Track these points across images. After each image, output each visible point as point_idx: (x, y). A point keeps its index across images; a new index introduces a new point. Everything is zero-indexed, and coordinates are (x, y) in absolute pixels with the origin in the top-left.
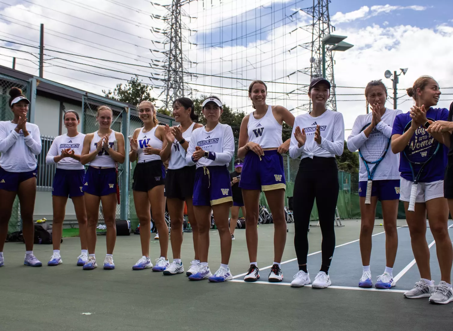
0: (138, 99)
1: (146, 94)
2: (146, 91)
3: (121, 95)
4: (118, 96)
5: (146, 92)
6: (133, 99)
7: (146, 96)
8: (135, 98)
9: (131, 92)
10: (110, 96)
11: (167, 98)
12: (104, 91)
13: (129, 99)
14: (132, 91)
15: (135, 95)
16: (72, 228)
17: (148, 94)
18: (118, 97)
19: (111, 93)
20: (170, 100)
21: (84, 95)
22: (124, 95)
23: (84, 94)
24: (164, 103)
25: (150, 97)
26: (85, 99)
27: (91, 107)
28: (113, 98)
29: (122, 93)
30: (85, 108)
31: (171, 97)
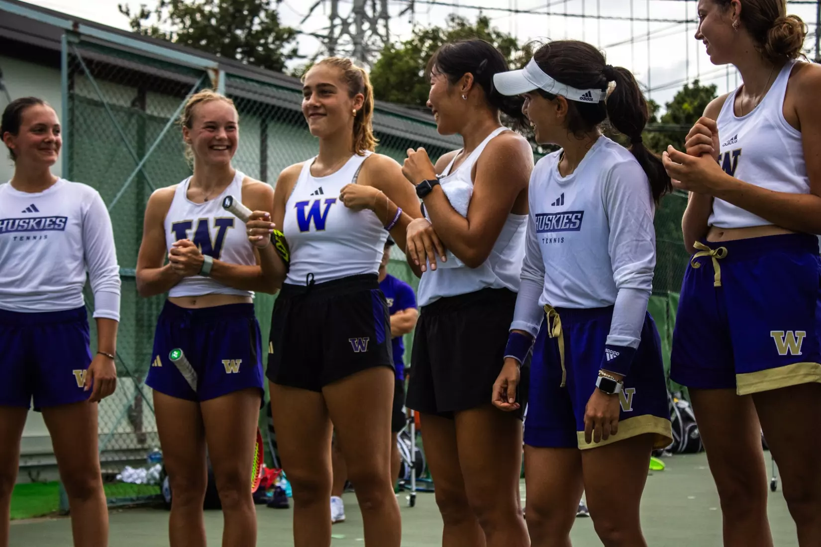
0: (239, 32)
1: (267, 17)
2: (267, 7)
3: (182, 22)
4: (174, 24)
5: (266, 10)
6: (223, 34)
7: (266, 23)
8: (229, 30)
9: (216, 10)
10: (146, 24)
11: (333, 27)
12: (124, 9)
13: (210, 32)
14: (220, 7)
15: (229, 19)
16: (33, 481)
17: (273, 17)
18: (171, 28)
19: (149, 13)
20: (341, 34)
21: (68, 31)
22: (194, 21)
23: (69, 25)
24: (323, 43)
25: (278, 25)
26: (70, 43)
27: (92, 72)
28: (155, 30)
29: (185, 15)
30: (70, 76)
31: (345, 24)
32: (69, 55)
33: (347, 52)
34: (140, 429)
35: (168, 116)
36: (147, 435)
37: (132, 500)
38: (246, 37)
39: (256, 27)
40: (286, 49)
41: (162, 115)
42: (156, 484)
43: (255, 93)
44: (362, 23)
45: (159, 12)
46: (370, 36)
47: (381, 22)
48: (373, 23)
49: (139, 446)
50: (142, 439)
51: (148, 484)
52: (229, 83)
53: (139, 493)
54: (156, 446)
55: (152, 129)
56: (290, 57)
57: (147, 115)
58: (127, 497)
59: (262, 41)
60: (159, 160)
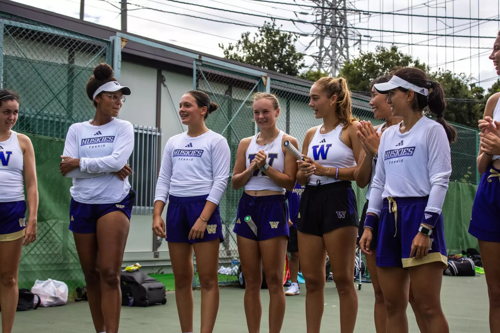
0: (276, 56)
1: (289, 48)
3: (249, 51)
4: (244, 52)
5: (289, 45)
7: (289, 51)
8: (271, 55)
9: (265, 46)
10: (231, 53)
11: (321, 52)
12: (221, 46)
13: (262, 56)
14: (267, 44)
15: (271, 50)
17: (292, 48)
18: (243, 54)
19: (233, 47)
20: (325, 55)
21: (196, 60)
22: (254, 51)
23: (197, 56)
24: (316, 60)
25: (295, 52)
26: (197, 65)
27: (207, 79)
28: (236, 55)
29: (250, 48)
30: (197, 81)
31: (327, 50)
32: (197, 70)
33: (328, 64)
34: (228, 249)
35: (243, 99)
36: (231, 252)
37: (225, 283)
38: (279, 58)
39: (284, 53)
40: (299, 63)
41: (240, 99)
42: (235, 275)
43: (285, 87)
44: (336, 50)
45: (237, 47)
46: (339, 56)
47: (345, 49)
48: (341, 50)
49: (228, 257)
50: (229, 253)
51: (232, 275)
52: (272, 83)
53: (228, 280)
54: (236, 257)
55: (235, 106)
56: (300, 67)
57: (233, 99)
58: (222, 281)
59: (287, 60)
60: (238, 120)
